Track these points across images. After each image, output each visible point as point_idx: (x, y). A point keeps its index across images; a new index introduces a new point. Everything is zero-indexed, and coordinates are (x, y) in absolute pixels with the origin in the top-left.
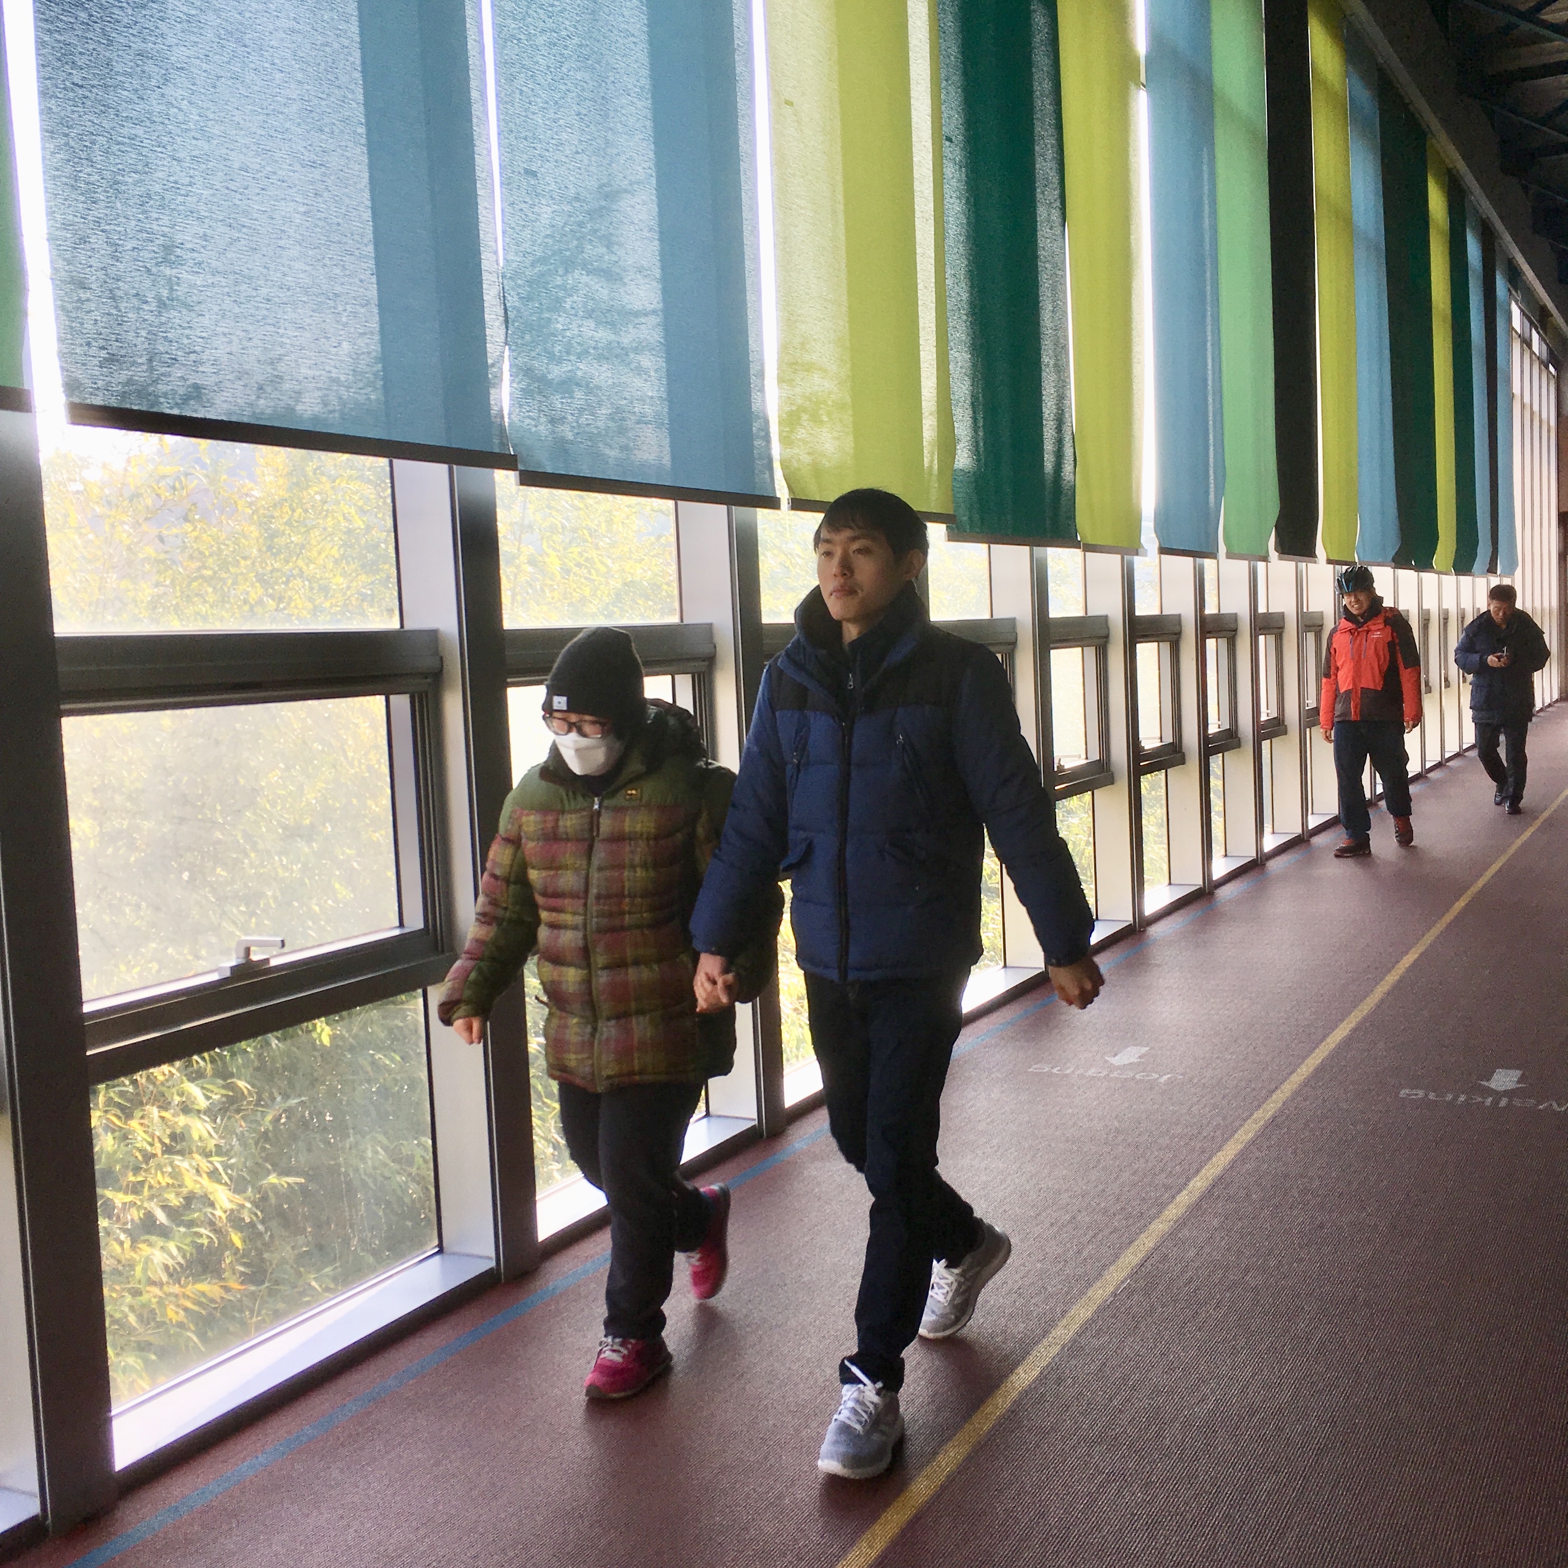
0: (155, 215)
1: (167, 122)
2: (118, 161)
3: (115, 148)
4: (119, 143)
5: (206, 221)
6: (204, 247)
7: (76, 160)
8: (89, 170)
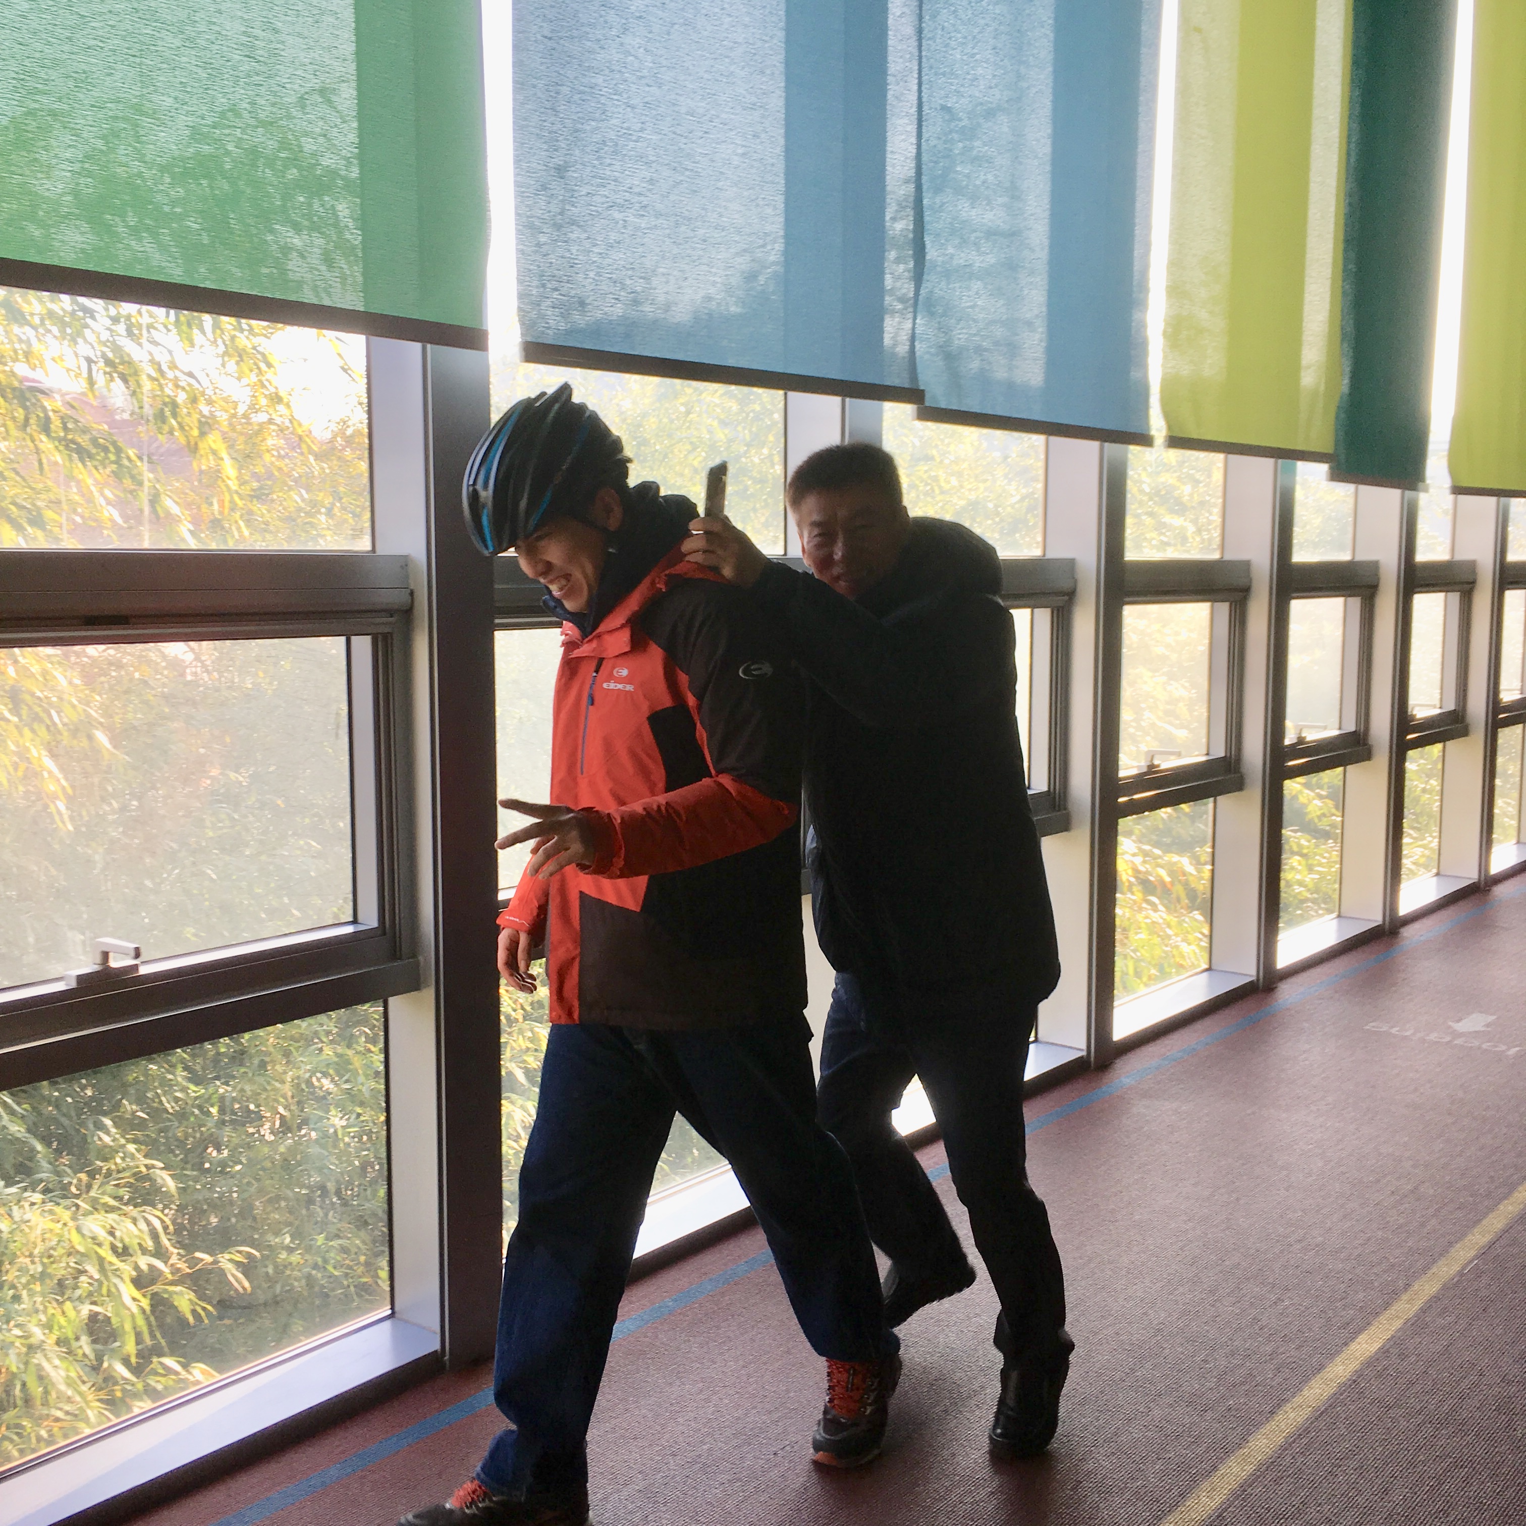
0: (608, 161)
1: (623, 70)
2: (579, 109)
3: (576, 97)
4: (581, 92)
5: (654, 165)
6: (650, 190)
7: (542, 110)
8: (553, 118)
